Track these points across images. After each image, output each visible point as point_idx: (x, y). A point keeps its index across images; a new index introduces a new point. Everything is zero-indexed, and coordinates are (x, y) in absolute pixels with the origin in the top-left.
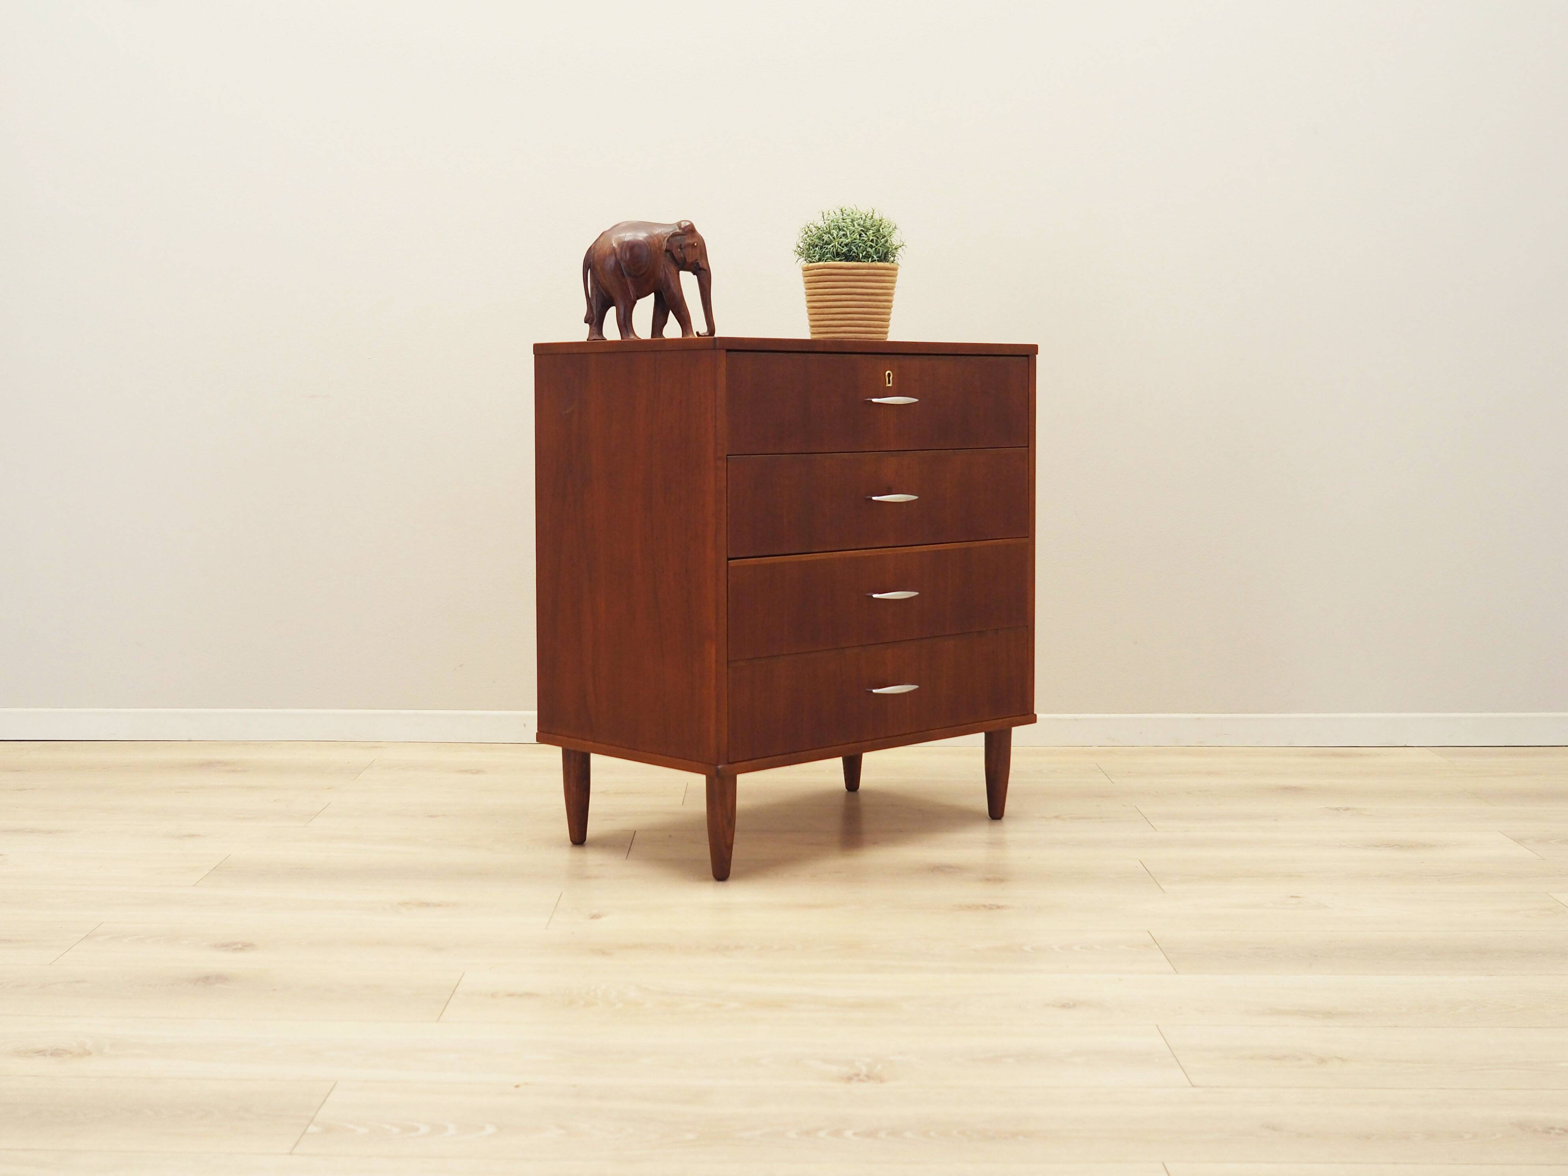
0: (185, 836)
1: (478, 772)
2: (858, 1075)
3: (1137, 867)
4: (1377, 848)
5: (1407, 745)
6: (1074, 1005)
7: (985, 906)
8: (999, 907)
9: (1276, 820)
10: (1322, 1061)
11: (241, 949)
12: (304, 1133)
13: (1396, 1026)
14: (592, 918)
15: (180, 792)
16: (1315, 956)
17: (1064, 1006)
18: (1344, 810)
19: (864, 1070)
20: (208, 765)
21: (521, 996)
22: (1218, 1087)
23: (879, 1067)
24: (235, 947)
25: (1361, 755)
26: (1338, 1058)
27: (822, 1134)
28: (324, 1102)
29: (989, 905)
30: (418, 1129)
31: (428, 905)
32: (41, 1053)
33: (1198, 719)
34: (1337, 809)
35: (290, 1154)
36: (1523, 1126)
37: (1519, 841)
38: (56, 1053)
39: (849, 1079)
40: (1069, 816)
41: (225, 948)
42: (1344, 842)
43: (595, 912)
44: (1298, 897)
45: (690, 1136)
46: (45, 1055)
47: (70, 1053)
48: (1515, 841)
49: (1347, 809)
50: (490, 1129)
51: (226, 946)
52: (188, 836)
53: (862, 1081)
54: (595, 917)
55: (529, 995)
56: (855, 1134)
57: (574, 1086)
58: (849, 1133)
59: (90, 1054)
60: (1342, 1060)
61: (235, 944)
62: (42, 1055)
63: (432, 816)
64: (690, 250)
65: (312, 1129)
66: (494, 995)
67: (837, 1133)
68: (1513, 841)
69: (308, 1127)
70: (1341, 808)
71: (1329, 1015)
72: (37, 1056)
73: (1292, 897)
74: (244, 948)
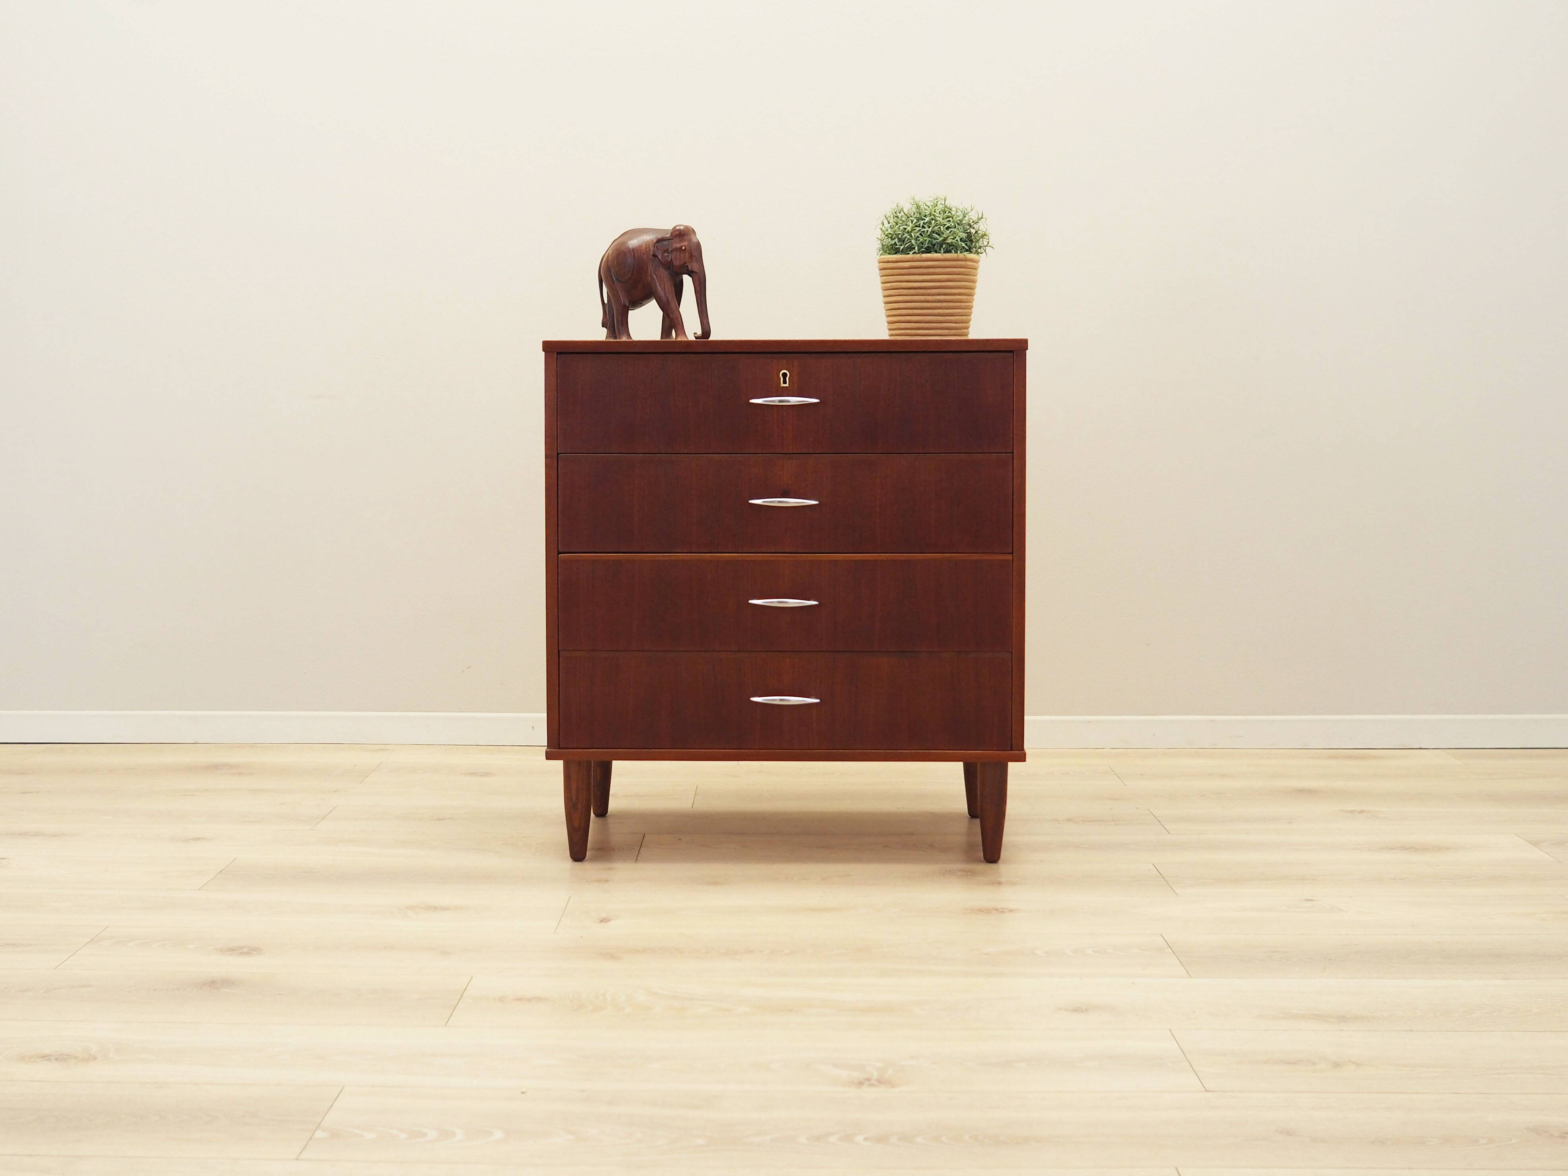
0: (191, 839)
1: (486, 774)
2: (868, 1080)
3: (1150, 870)
4: (1393, 851)
5: (1423, 747)
6: (1087, 1010)
7: (997, 910)
8: (1011, 911)
9: (1290, 823)
10: (1337, 1065)
11: (248, 953)
12: (311, 1139)
13: (1411, 1031)
14: (601, 921)
15: (186, 795)
16: (1330, 959)
17: (1076, 1010)
18: (1359, 813)
19: (875, 1075)
20: (214, 768)
21: (529, 1000)
22: (1231, 1091)
23: (890, 1071)
24: (241, 951)
25: (1375, 757)
26: (1353, 1063)
27: (833, 1139)
28: (331, 1106)
29: (1001, 909)
30: (425, 1135)
31: (435, 908)
32: (46, 1057)
33: (1212, 721)
34: (1352, 812)
35: (297, 1159)
36: (1540, 1132)
37: (1536, 843)
38: (61, 1058)
39: (860, 1084)
40: (1081, 819)
41: (230, 952)
42: (1358, 845)
43: (603, 915)
44: (1311, 900)
45: (700, 1142)
46: (50, 1060)
47: (75, 1058)
48: (1530, 843)
49: (1362, 812)
50: (498, 1135)
51: (232, 950)
52: (194, 840)
53: (871, 1085)
54: (603, 920)
55: (539, 999)
56: (866, 1139)
57: (583, 1091)
58: (859, 1138)
59: (95, 1059)
60: (1358, 1065)
61: (242, 948)
62: (47, 1060)
63: (440, 819)
64: (678, 253)
65: (319, 1134)
66: (501, 999)
67: (848, 1138)
68: (1528, 844)
69: (315, 1131)
70: (1356, 811)
71: (1343, 1019)
72: (42, 1060)
73: (1307, 900)
74: (251, 952)
